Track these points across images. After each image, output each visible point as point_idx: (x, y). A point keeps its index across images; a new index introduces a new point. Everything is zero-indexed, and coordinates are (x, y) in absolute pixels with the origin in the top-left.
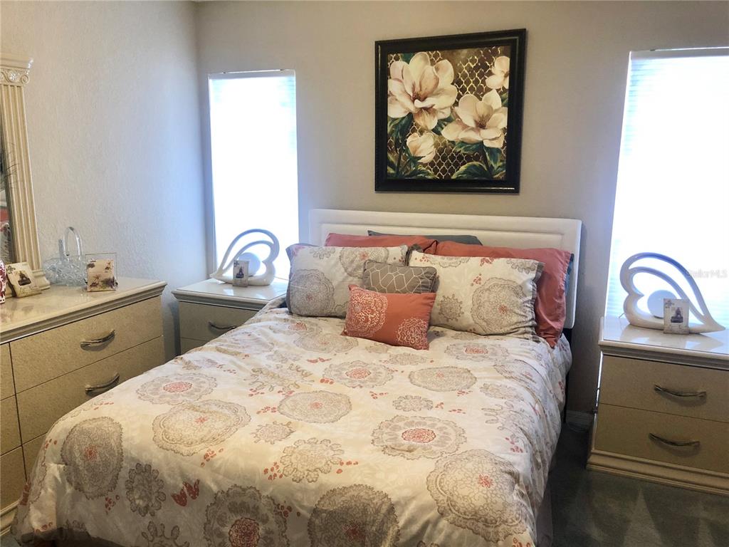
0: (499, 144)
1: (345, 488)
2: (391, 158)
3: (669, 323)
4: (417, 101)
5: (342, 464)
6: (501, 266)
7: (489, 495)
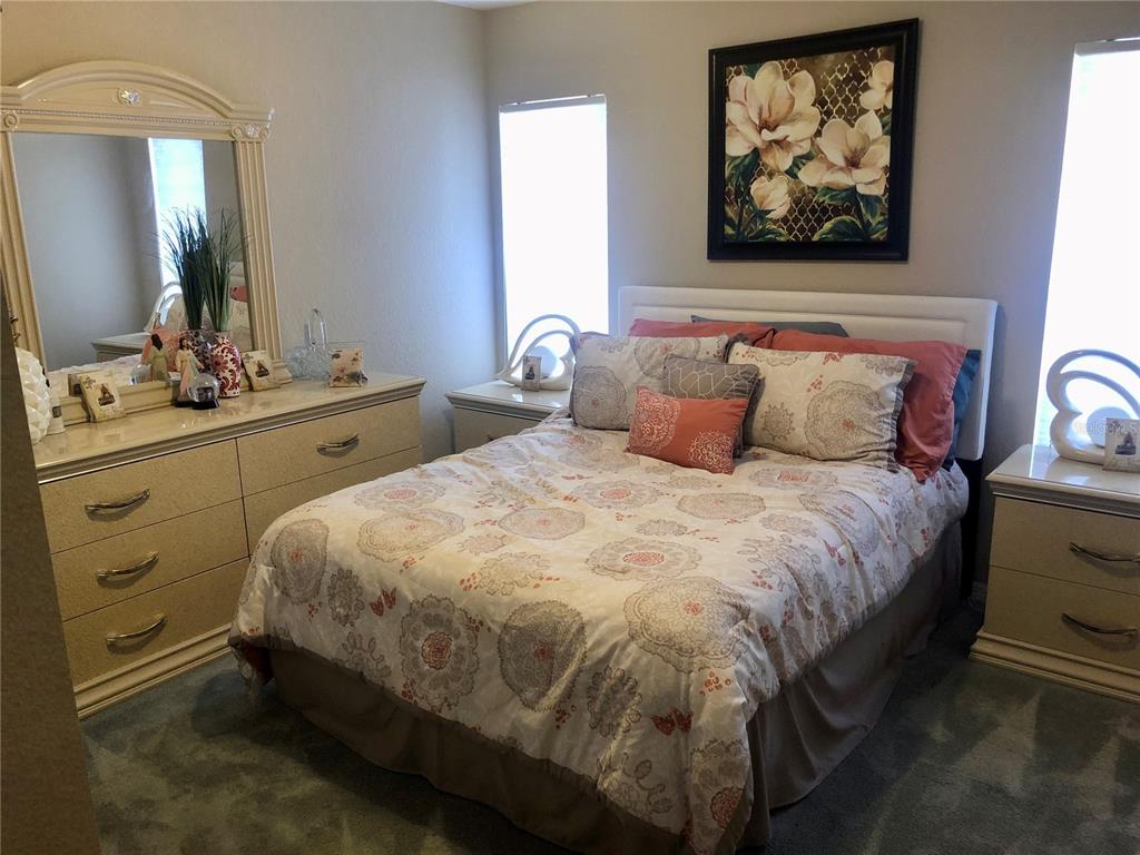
0: (878, 190)
1: (538, 603)
2: (730, 212)
3: (1113, 454)
4: (764, 131)
5: (541, 578)
6: (851, 366)
7: (692, 623)
